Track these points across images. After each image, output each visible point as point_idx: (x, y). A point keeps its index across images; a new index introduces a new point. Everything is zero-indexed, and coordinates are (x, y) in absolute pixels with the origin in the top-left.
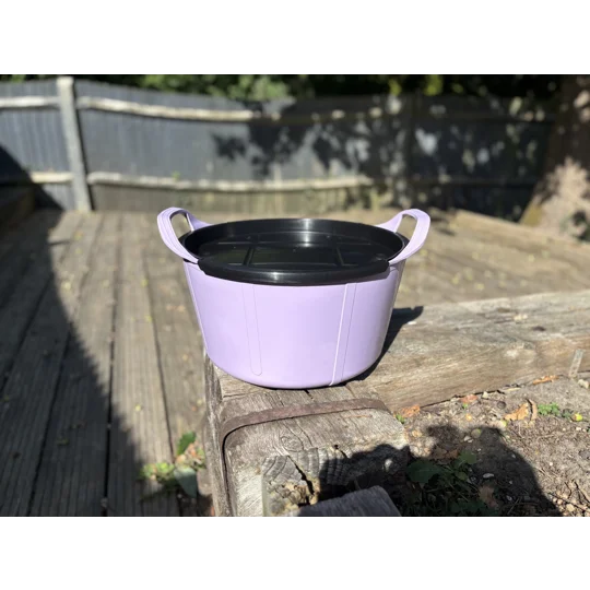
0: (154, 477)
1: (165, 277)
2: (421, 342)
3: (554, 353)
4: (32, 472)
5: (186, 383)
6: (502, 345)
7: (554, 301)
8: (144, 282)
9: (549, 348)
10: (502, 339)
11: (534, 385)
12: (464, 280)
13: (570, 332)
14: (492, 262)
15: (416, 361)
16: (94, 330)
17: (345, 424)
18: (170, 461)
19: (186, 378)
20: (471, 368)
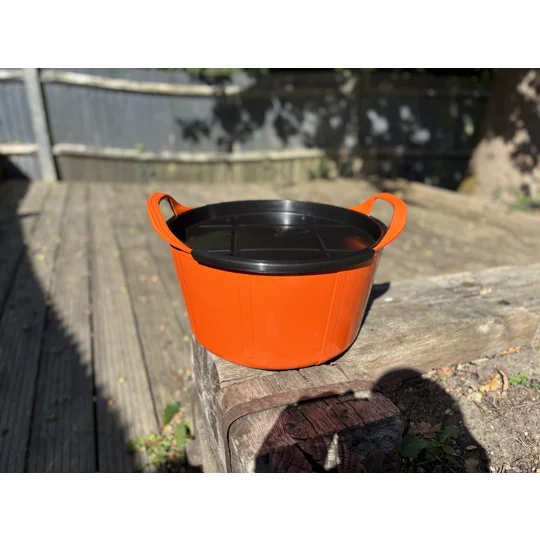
0: (143, 449)
1: (136, 247)
2: (401, 319)
3: (519, 327)
4: (23, 448)
5: (165, 353)
6: (474, 321)
7: (512, 275)
8: (116, 253)
9: (515, 323)
10: (473, 315)
11: (502, 356)
12: (413, 246)
13: (532, 306)
14: (437, 230)
15: (398, 338)
16: (72, 301)
17: (344, 408)
18: (157, 432)
19: (165, 348)
20: (448, 343)
